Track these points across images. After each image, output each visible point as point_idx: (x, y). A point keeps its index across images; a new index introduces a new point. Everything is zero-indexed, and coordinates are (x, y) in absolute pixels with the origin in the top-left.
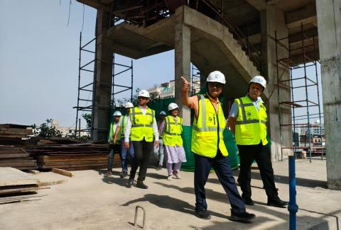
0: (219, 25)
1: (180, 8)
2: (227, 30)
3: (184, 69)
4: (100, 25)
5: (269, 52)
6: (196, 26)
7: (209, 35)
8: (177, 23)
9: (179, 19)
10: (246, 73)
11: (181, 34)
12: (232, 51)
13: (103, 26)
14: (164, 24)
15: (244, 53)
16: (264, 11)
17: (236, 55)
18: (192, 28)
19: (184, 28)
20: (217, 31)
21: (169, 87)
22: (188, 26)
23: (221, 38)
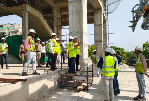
0: (38, 12)
2: (41, 14)
5: (55, 23)
8: (23, 10)
9: (24, 8)
10: (47, 30)
11: (25, 14)
12: (42, 22)
18: (29, 13)
19: (26, 12)
20: (38, 14)
21: (4, 27)
22: (27, 12)
23: (39, 17)
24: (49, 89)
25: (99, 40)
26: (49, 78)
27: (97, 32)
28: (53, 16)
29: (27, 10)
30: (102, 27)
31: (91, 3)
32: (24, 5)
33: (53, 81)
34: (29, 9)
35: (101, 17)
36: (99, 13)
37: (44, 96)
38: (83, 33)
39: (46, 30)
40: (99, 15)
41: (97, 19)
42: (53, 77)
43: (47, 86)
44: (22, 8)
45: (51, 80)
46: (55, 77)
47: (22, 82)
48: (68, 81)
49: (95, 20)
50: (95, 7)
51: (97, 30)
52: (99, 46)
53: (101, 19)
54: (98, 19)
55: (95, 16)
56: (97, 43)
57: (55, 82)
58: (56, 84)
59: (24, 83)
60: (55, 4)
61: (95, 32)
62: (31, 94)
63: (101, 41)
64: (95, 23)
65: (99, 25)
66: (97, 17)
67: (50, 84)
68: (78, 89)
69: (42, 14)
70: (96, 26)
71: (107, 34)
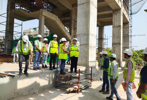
0: (55, 16)
1: (41, 9)
2: (57, 17)
3: (42, 30)
4: (9, 7)
5: (72, 25)
6: (47, 16)
7: (51, 19)
8: (40, 14)
9: (41, 13)
11: (41, 18)
12: (59, 24)
13: (10, 8)
14: (35, 13)
15: (63, 25)
16: (72, 10)
17: (60, 26)
18: (45, 16)
19: (42, 16)
20: (54, 18)
21: (37, 30)
22: (44, 16)
23: (55, 20)
24: (42, 87)
25: (117, 42)
26: (43, 77)
27: (115, 34)
28: (71, 19)
29: (44, 14)
30: (121, 29)
31: (109, 4)
32: (41, 10)
33: (47, 80)
34: (46, 13)
35: (120, 18)
36: (118, 14)
37: (34, 93)
38: (90, 35)
39: (63, 33)
40: (117, 16)
41: (115, 20)
42: (48, 76)
43: (39, 84)
44: (40, 12)
45: (45, 79)
46: (49, 76)
47: (10, 78)
48: (62, 82)
49: (113, 22)
50: (113, 9)
51: (115, 32)
52: (117, 48)
53: (120, 20)
54: (117, 21)
55: (113, 18)
56: (114, 46)
57: (49, 81)
58: (51, 83)
59: (12, 79)
60: (73, 7)
61: (113, 34)
62: (20, 89)
63: (120, 44)
64: (113, 24)
65: (117, 27)
66: (116, 18)
67: (43, 82)
68: (67, 90)
69: (59, 18)
70: (114, 27)
71: (130, 37)
